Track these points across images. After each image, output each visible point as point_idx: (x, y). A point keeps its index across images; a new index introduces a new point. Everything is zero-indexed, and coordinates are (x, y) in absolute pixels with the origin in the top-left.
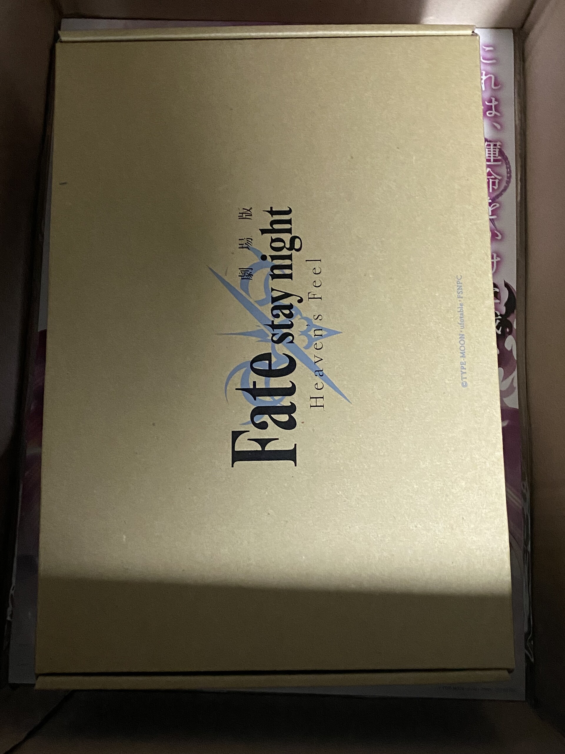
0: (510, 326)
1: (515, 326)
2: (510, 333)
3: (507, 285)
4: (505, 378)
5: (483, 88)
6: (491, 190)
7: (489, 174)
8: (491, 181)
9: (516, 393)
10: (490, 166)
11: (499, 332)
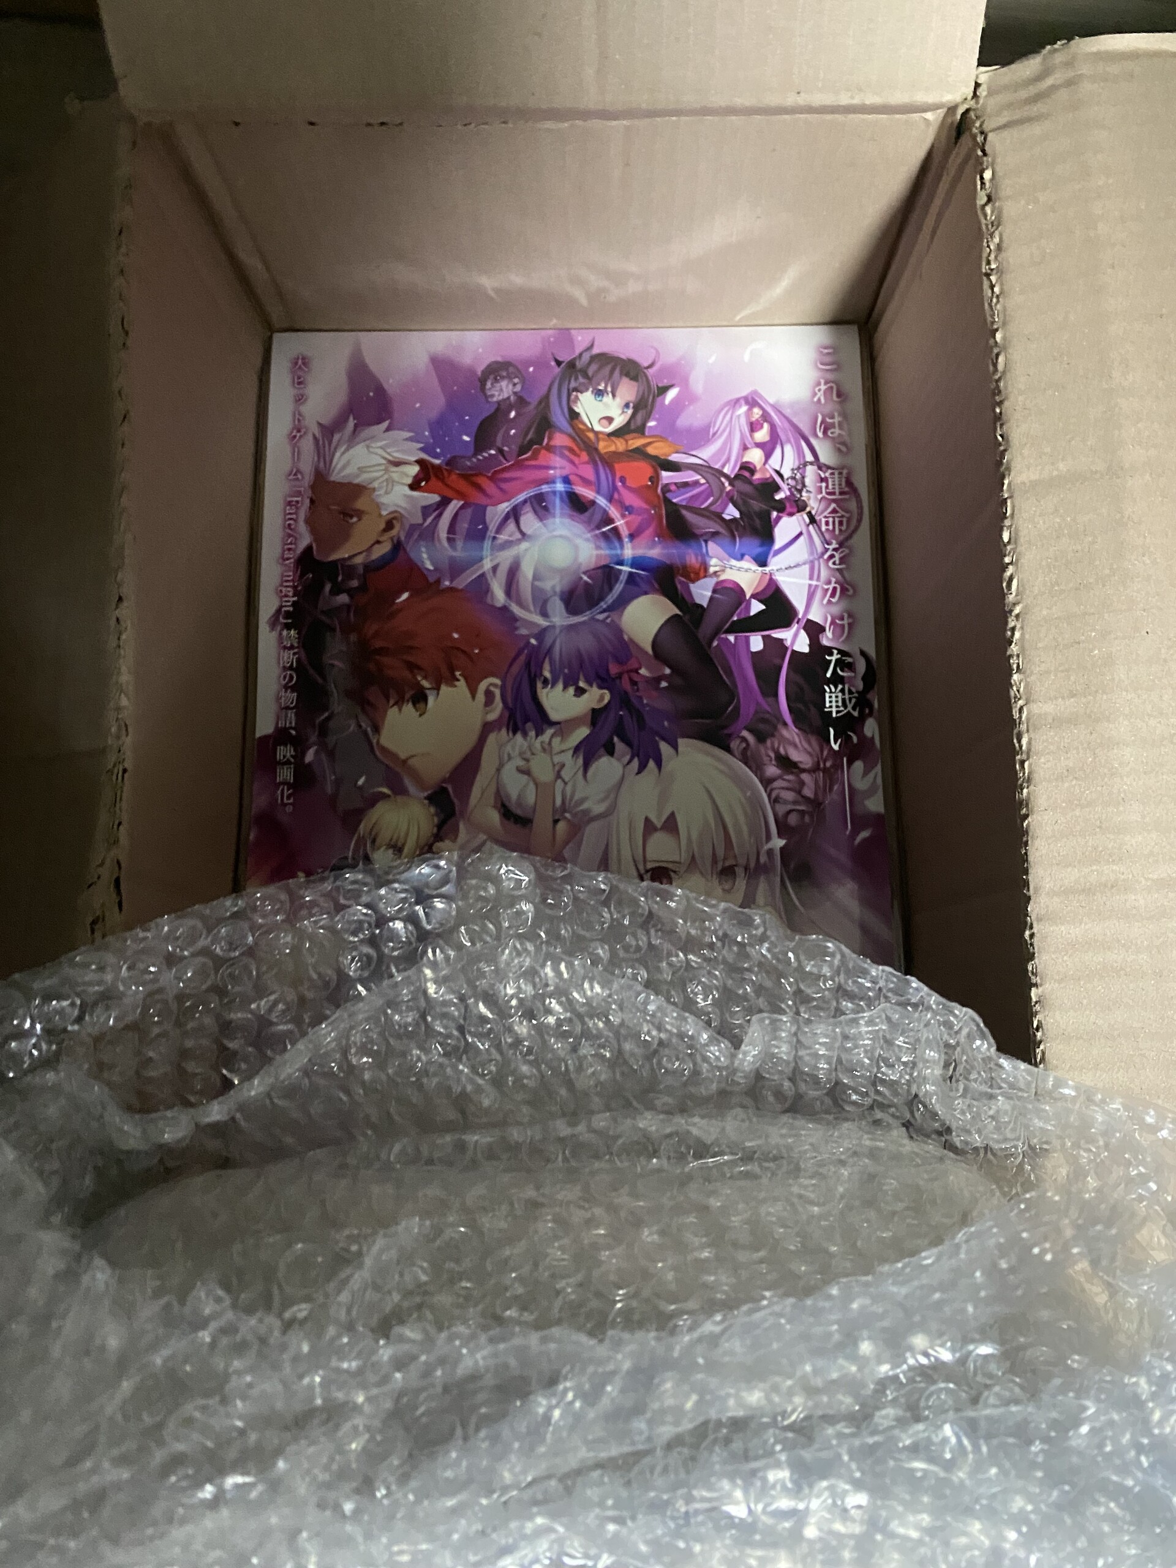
0: (871, 706)
1: (876, 705)
2: (871, 714)
3: (863, 653)
4: (866, 773)
5: (823, 401)
6: (837, 532)
7: (834, 511)
8: (837, 520)
9: (880, 793)
10: (834, 501)
11: (856, 714)
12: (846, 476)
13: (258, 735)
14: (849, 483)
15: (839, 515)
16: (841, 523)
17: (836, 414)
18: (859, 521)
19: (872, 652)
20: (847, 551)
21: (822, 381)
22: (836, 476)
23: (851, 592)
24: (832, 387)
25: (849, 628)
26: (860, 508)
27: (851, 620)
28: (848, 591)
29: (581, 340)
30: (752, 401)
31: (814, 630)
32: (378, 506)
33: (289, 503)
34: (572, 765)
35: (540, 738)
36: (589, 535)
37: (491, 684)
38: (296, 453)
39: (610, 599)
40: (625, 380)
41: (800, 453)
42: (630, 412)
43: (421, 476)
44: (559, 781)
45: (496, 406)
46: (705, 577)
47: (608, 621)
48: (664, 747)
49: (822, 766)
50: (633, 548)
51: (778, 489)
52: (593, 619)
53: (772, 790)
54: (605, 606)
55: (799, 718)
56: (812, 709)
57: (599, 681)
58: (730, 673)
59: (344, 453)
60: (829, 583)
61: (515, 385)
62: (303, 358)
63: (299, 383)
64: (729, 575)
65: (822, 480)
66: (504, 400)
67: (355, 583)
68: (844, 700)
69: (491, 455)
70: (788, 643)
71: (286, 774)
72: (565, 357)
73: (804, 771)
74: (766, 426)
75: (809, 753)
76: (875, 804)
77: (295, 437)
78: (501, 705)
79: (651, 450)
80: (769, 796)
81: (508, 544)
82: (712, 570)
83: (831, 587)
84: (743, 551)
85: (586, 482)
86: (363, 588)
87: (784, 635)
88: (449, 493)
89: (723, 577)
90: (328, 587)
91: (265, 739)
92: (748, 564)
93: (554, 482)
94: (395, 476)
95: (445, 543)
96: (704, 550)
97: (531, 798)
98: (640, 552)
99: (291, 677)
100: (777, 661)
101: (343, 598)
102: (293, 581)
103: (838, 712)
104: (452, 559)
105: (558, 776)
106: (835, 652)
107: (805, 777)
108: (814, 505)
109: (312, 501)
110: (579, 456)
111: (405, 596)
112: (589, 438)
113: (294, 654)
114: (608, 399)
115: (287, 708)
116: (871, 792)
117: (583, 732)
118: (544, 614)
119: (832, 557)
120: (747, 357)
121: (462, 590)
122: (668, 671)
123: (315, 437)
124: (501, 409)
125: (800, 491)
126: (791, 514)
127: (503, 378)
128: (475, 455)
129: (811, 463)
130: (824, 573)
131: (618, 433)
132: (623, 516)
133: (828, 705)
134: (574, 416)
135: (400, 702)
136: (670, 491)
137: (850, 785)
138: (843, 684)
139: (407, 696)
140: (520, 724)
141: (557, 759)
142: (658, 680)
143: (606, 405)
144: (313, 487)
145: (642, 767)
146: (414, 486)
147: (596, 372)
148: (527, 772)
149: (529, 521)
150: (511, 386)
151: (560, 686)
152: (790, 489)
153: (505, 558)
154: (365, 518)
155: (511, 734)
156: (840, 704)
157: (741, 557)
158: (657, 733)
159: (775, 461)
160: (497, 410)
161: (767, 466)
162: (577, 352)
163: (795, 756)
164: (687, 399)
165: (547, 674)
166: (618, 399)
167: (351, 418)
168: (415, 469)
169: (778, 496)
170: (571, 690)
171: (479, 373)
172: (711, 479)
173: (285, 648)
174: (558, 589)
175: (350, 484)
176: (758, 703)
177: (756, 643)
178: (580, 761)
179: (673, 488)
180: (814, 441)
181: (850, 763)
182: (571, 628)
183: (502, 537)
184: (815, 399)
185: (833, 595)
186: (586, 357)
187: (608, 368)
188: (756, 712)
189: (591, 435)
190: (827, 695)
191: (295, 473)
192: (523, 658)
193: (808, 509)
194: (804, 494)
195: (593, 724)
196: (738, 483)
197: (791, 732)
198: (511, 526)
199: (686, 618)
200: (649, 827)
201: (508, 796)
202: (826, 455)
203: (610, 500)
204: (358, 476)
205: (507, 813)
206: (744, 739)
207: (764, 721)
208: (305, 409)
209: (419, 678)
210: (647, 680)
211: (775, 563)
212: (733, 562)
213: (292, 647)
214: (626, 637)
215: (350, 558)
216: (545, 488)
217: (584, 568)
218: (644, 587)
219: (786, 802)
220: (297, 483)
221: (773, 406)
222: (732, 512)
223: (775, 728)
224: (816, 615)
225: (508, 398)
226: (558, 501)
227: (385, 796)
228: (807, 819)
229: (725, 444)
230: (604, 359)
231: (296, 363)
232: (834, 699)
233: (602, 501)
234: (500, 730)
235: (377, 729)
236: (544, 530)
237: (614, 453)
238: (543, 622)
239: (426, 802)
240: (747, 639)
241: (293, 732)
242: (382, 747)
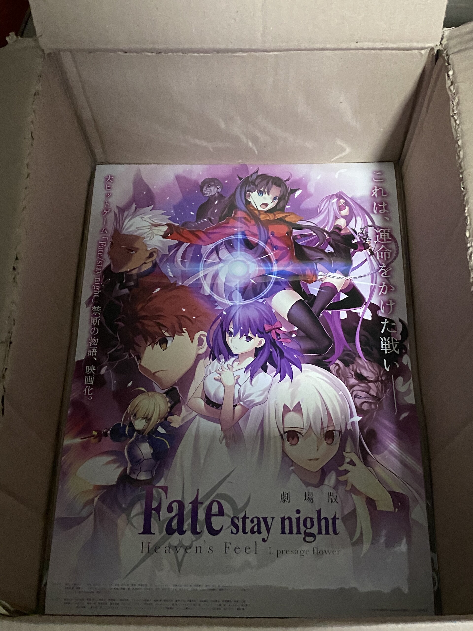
0: (405, 348)
1: (408, 348)
2: (406, 353)
3: (400, 321)
4: (404, 384)
5: (376, 197)
6: (385, 259)
7: (383, 249)
8: (385, 253)
9: (412, 394)
10: (383, 244)
11: (398, 352)
12: (389, 232)
13: (76, 360)
14: (391, 235)
15: (386, 251)
16: (387, 255)
17: (384, 203)
18: (397, 254)
19: (405, 320)
20: (391, 269)
21: (376, 187)
22: (384, 232)
23: (393, 290)
24: (381, 190)
25: (393, 308)
26: (397, 247)
27: (394, 304)
28: (392, 288)
30: (340, 196)
31: (374, 308)
32: (146, 246)
33: (100, 245)
34: (245, 377)
35: (227, 363)
36: (254, 260)
37: (202, 335)
38: (105, 222)
39: (265, 292)
40: (274, 186)
41: (365, 221)
42: (277, 201)
43: (169, 231)
44: (237, 385)
45: (208, 198)
46: (316, 281)
47: (264, 303)
48: (294, 367)
49: (380, 379)
50: (278, 266)
51: (354, 238)
52: (256, 301)
53: (353, 392)
54: (263, 295)
55: (367, 354)
56: (374, 349)
57: (260, 334)
58: (329, 330)
59: (129, 221)
60: (382, 285)
61: (218, 189)
62: (111, 177)
63: (109, 188)
64: (328, 280)
65: (377, 234)
66: (212, 195)
67: (132, 283)
68: (391, 345)
69: (204, 221)
70: (360, 315)
71: (90, 380)
72: (244, 176)
73: (370, 381)
74: (347, 207)
75: (372, 372)
76: (411, 399)
77: (105, 213)
78: (206, 345)
79: (287, 219)
80: (352, 395)
81: (212, 264)
82: (319, 277)
83: (383, 286)
84: (336, 268)
85: (254, 234)
86: (137, 285)
87: (359, 311)
88: (182, 240)
89: (324, 281)
90: (118, 285)
91: (79, 362)
92: (338, 275)
93: (237, 234)
94: (155, 231)
95: (180, 264)
96: (315, 268)
97: (221, 394)
98: (281, 268)
99: (96, 330)
100: (355, 324)
101: (126, 291)
102: (100, 282)
103: (388, 351)
104: (183, 271)
105: (237, 382)
106: (386, 320)
107: (370, 384)
108: (373, 246)
109: (112, 243)
110: (250, 222)
111: (158, 289)
112: (255, 213)
113: (98, 319)
114: (265, 195)
115: (93, 346)
116: (407, 393)
117: (251, 359)
118: (231, 299)
119: (383, 271)
120: (337, 176)
121: (188, 287)
122: (296, 329)
123: (115, 212)
124: (210, 200)
125: (365, 239)
126: (361, 251)
127: (212, 185)
128: (197, 221)
129: (371, 226)
130: (379, 280)
131: (271, 211)
132: (273, 251)
133: (382, 347)
134: (248, 203)
135: (153, 343)
136: (297, 239)
137: (395, 388)
138: (390, 336)
139: (157, 340)
140: (216, 355)
141: (236, 374)
142: (291, 333)
143: (265, 198)
144: (113, 237)
145: (282, 379)
146: (164, 237)
147: (260, 183)
148: (220, 380)
149: (224, 253)
150: (216, 189)
151: (238, 336)
152: (360, 238)
153: (211, 271)
154: (139, 251)
155: (211, 360)
156: (389, 347)
157: (335, 271)
158: (290, 361)
159: (352, 225)
160: (209, 199)
161: (348, 227)
162: (250, 174)
163: (365, 373)
164: (306, 195)
165: (232, 330)
166: (270, 196)
167: (134, 204)
168: (166, 228)
169: (354, 241)
170: (244, 338)
171: (200, 184)
172: (318, 232)
173: (94, 316)
174: (238, 287)
175: (132, 235)
176: (345, 346)
177: (343, 315)
178: (249, 375)
179: (299, 237)
180: (372, 215)
181: (395, 378)
182: (244, 306)
183: (210, 261)
184: (373, 195)
185: (384, 291)
186: (255, 176)
187: (266, 181)
188: (344, 351)
189: (257, 212)
190: (382, 342)
191: (104, 230)
192: (219, 321)
193: (370, 248)
194: (367, 240)
195: (256, 355)
196: (332, 235)
197: (363, 361)
198: (214, 256)
199: (306, 302)
200: (286, 409)
201: (209, 393)
203: (266, 243)
204: (136, 231)
205: (208, 401)
206: (337, 365)
207: (348, 355)
208: (111, 200)
209: (163, 331)
210: (285, 333)
211: (352, 275)
212: (331, 274)
213: (98, 315)
214: (274, 311)
215: (130, 271)
216: (232, 237)
217: (251, 277)
218: (284, 286)
219: (361, 398)
220: (104, 235)
221: (351, 199)
222: (329, 249)
223: (354, 359)
224: (375, 301)
225: (215, 194)
226: (239, 244)
227: (142, 392)
228: (373, 406)
229: (326, 216)
230: (264, 177)
231: (107, 179)
232: (385, 345)
233: (261, 244)
234: (206, 358)
235: (139, 358)
236: (231, 257)
237: (268, 220)
238: (230, 303)
239: (165, 395)
240: (339, 313)
241: (96, 359)
242: (142, 367)
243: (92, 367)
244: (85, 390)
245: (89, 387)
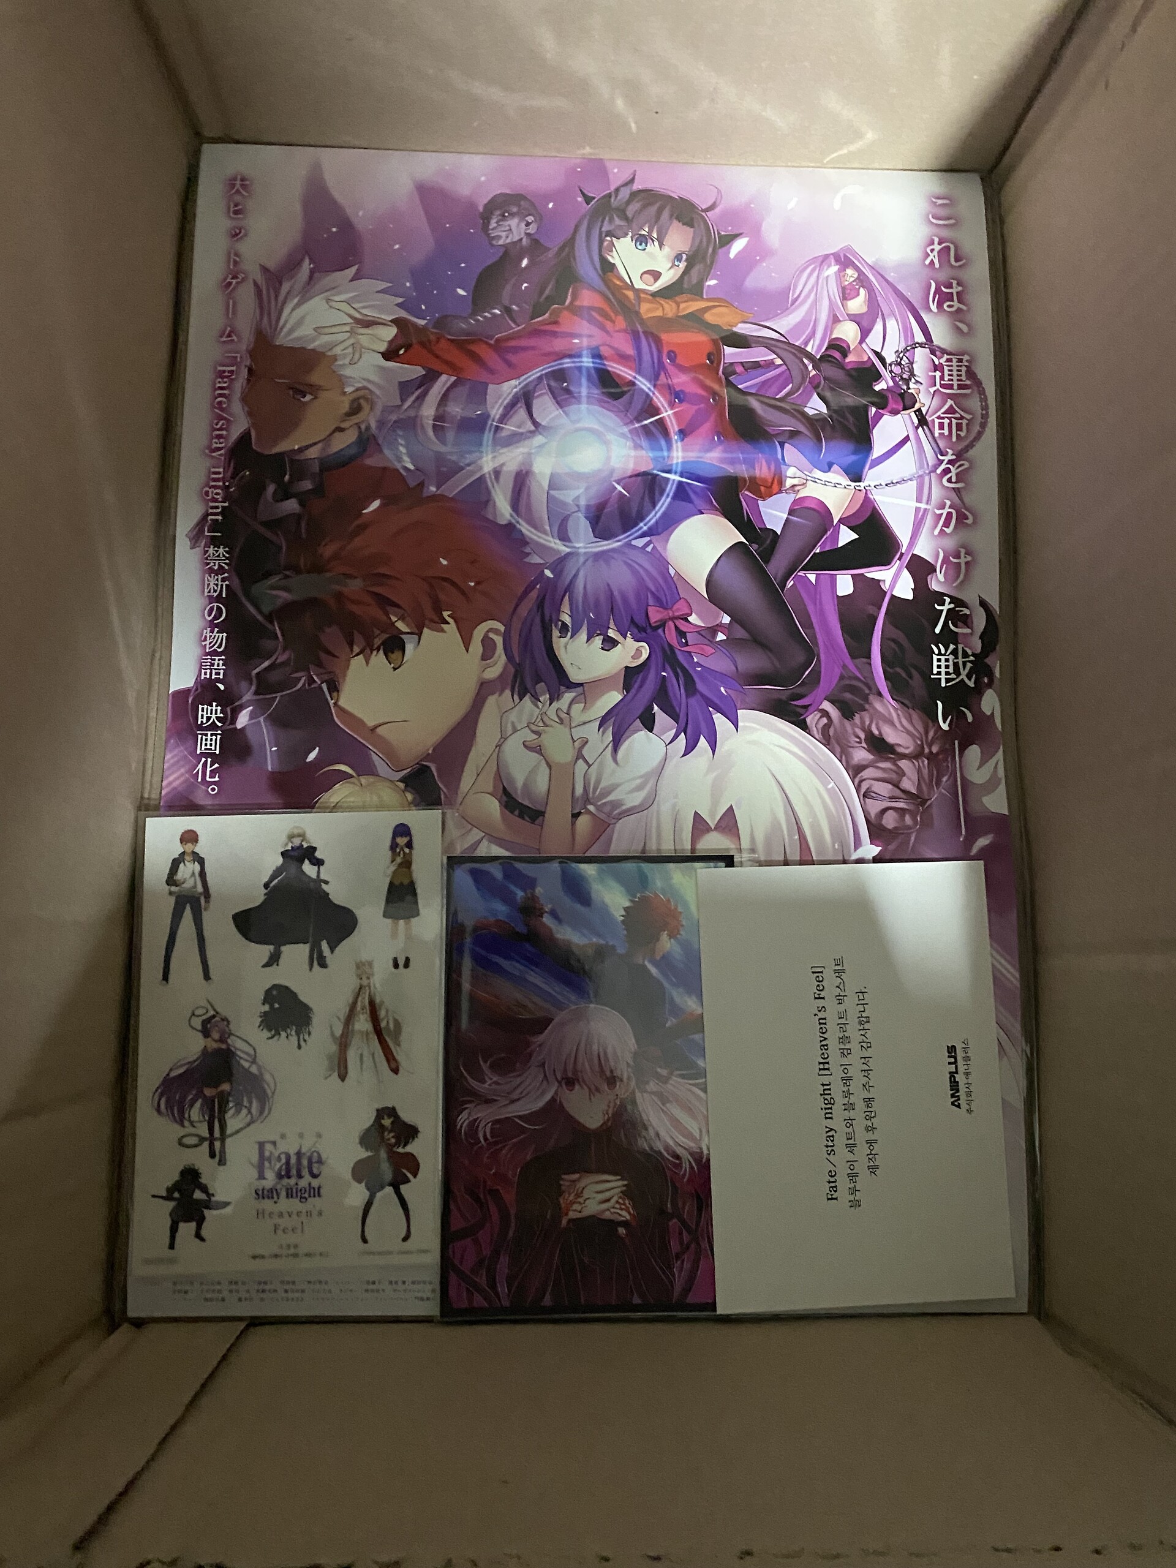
0: (990, 674)
1: (997, 674)
3: (983, 604)
4: (983, 762)
5: (937, 265)
6: (954, 439)
7: (950, 410)
8: (954, 421)
9: (1002, 787)
10: (950, 396)
11: (971, 684)
12: (966, 364)
13: (173, 688)
14: (971, 374)
15: (957, 415)
16: (959, 427)
17: (955, 283)
18: (983, 425)
19: (995, 604)
20: (967, 465)
21: (936, 240)
22: (955, 363)
23: (969, 521)
24: (948, 248)
25: (967, 570)
26: (985, 408)
27: (969, 558)
28: (967, 518)
29: (617, 175)
30: (844, 260)
31: (920, 569)
32: (342, 381)
33: (221, 375)
34: (599, 741)
35: (555, 705)
36: (625, 430)
37: (491, 630)
38: (231, 309)
39: (652, 518)
40: (676, 225)
41: (907, 331)
42: (683, 265)
43: (400, 342)
44: (580, 761)
45: (502, 250)
46: (780, 492)
47: (649, 549)
48: (719, 719)
49: (927, 750)
50: (684, 450)
51: (878, 377)
52: (629, 545)
53: (861, 781)
54: (645, 528)
55: (898, 688)
57: (636, 631)
58: (808, 626)
59: (293, 310)
60: (943, 507)
61: (528, 224)
62: (242, 180)
63: (236, 212)
64: (812, 491)
65: (936, 368)
66: (514, 243)
67: (307, 485)
68: (956, 665)
69: (494, 315)
70: (886, 586)
71: (210, 742)
72: (596, 193)
73: (903, 756)
74: (862, 291)
75: (908, 732)
76: (997, 803)
77: (230, 283)
78: (504, 658)
79: (709, 317)
80: (858, 790)
81: (515, 439)
82: (789, 483)
83: (945, 512)
84: (831, 459)
85: (623, 358)
86: (319, 490)
87: (881, 574)
88: (436, 366)
89: (801, 494)
90: (271, 489)
91: (185, 693)
92: (836, 476)
93: (580, 356)
94: (364, 340)
95: (431, 433)
96: (779, 456)
97: (542, 783)
98: (692, 455)
99: (219, 610)
100: (871, 609)
101: (291, 505)
102: (223, 480)
103: (948, 681)
104: (439, 458)
105: (580, 756)
106: (948, 600)
107: (904, 764)
108: (925, 401)
109: (250, 370)
110: (613, 322)
111: (376, 504)
112: (627, 297)
113: (223, 580)
114: (653, 248)
115: (215, 653)
116: (990, 786)
117: (615, 697)
118: (564, 537)
119: (947, 471)
120: (837, 204)
121: (452, 499)
122: (726, 619)
123: (255, 284)
124: (508, 256)
125: (907, 382)
126: (895, 412)
127: (512, 215)
128: (474, 314)
129: (921, 345)
130: (936, 493)
131: (669, 292)
132: (672, 405)
133: (935, 670)
134: (608, 268)
135: (368, 649)
136: (735, 373)
137: (963, 778)
138: (956, 644)
139: (377, 642)
140: (529, 684)
141: (578, 733)
142: (714, 630)
143: (652, 256)
144: (252, 353)
145: (690, 748)
146: (388, 355)
147: (639, 212)
148: (538, 750)
149: (545, 407)
150: (523, 225)
151: (583, 635)
152: (893, 378)
153: (511, 459)
154: (323, 395)
155: (516, 697)
156: (951, 670)
157: (828, 468)
158: (710, 703)
159: (874, 340)
160: (506, 253)
161: (864, 345)
162: (612, 188)
163: (891, 736)
164: (757, 253)
165: (567, 619)
166: (666, 249)
167: (307, 261)
168: (391, 332)
169: (879, 387)
170: (598, 641)
171: (481, 209)
172: (789, 357)
173: (211, 571)
174: (583, 502)
175: (303, 349)
176: (844, 666)
177: (845, 584)
178: (609, 737)
179: (739, 369)
180: (925, 317)
181: (962, 750)
182: (598, 556)
183: (509, 428)
184: (927, 262)
185: (947, 524)
186: (624, 194)
187: (653, 209)
188: (842, 678)
189: (630, 294)
190: (935, 657)
191: (228, 334)
192: (534, 594)
193: (917, 406)
194: (912, 385)
195: (627, 687)
196: (824, 366)
197: (887, 705)
198: (521, 413)
199: (753, 548)
200: (700, 825)
201: (512, 781)
202: (941, 333)
203: (654, 379)
204: (314, 340)
205: (510, 802)
206: (825, 714)
207: (852, 689)
208: (245, 248)
209: (394, 619)
210: (699, 631)
211: (872, 477)
212: (818, 474)
213: (221, 570)
214: (672, 572)
215: (301, 450)
216: (567, 363)
217: (616, 476)
218: (699, 503)
219: (878, 797)
220: (230, 347)
221: (872, 268)
222: (816, 406)
223: (866, 699)
224: (924, 549)
225: (521, 240)
226: (584, 381)
227: (345, 776)
228: (908, 820)
229: (809, 312)
230: (649, 197)
231: (233, 186)
232: (943, 663)
233: (644, 384)
234: (502, 691)
235: (334, 688)
236: (564, 420)
237: (660, 318)
238: (563, 549)
239: (402, 785)
240: (834, 577)
241: (222, 687)
242: (342, 711)
243: (214, 708)
244: (200, 766)
245: (209, 760)
